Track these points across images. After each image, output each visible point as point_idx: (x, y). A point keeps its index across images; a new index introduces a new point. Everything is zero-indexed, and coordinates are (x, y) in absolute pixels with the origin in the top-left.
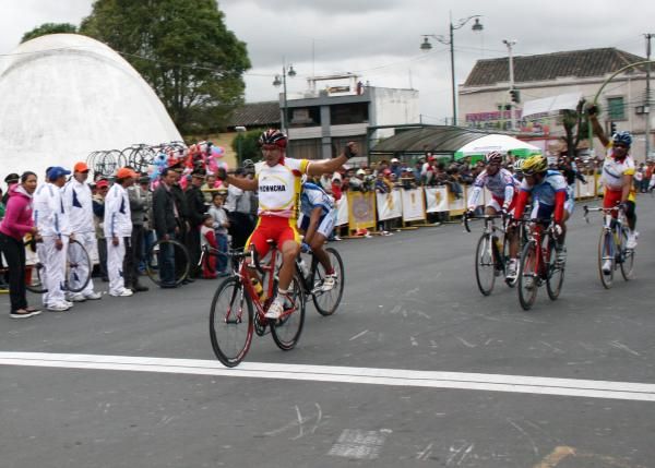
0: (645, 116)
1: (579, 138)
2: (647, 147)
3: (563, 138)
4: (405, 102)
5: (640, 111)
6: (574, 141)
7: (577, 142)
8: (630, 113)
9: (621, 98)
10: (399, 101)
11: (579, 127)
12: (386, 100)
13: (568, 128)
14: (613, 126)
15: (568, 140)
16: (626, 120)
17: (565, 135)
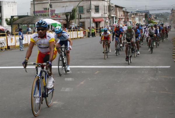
0: (90, 12)
1: (70, 19)
2: (90, 22)
3: (65, 19)
4: (12, 6)
5: (88, 11)
6: (69, 20)
7: (70, 21)
8: (85, 11)
9: (82, 7)
10: (11, 6)
11: (70, 16)
12: (7, 6)
13: (67, 16)
14: (80, 16)
15: (67, 20)
16: (84, 14)
17: (66, 18)
